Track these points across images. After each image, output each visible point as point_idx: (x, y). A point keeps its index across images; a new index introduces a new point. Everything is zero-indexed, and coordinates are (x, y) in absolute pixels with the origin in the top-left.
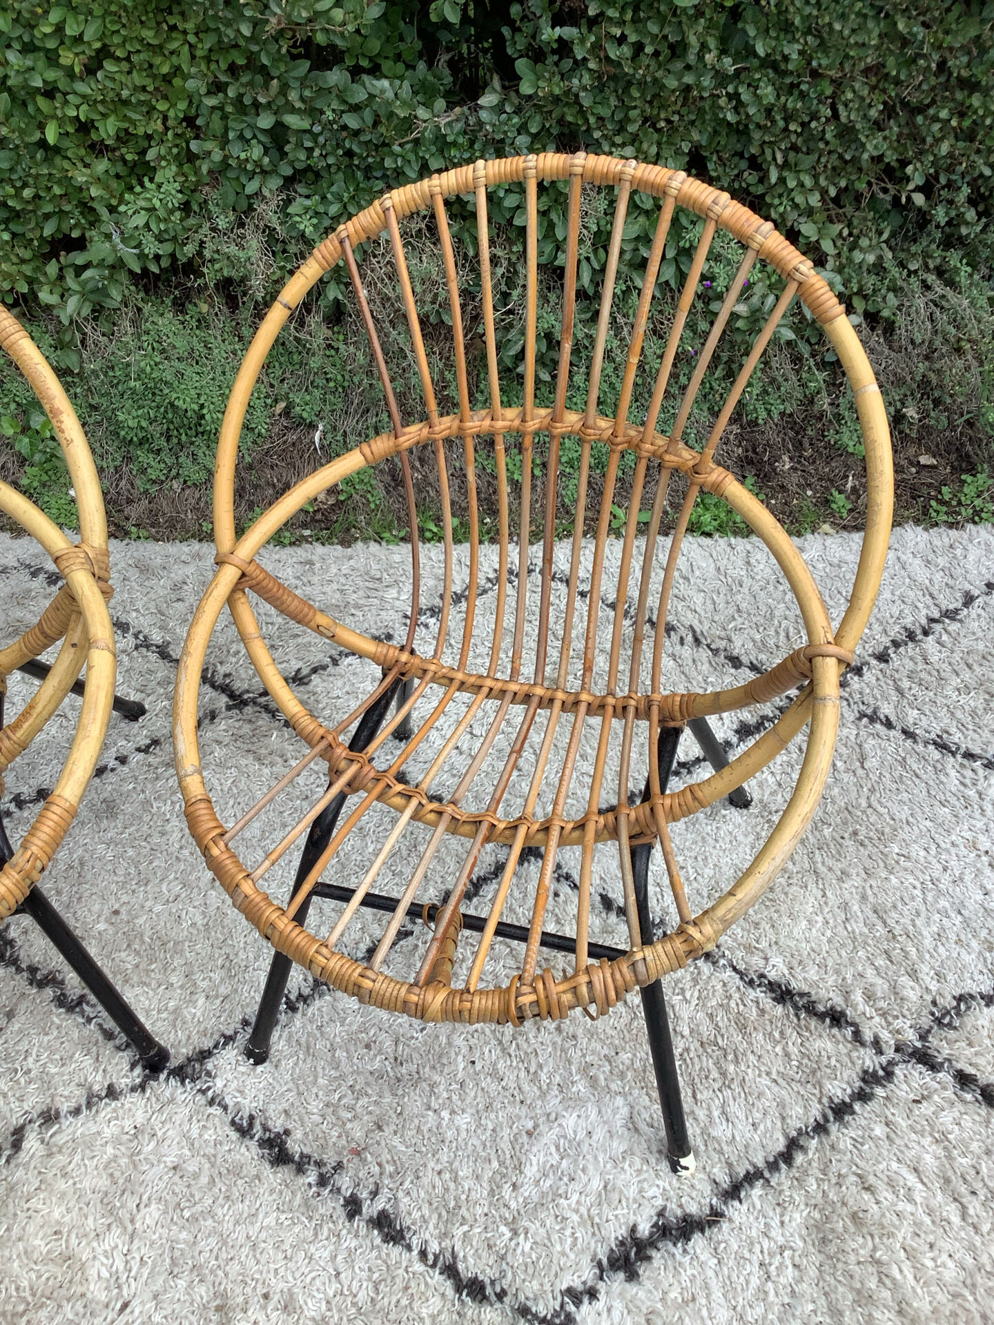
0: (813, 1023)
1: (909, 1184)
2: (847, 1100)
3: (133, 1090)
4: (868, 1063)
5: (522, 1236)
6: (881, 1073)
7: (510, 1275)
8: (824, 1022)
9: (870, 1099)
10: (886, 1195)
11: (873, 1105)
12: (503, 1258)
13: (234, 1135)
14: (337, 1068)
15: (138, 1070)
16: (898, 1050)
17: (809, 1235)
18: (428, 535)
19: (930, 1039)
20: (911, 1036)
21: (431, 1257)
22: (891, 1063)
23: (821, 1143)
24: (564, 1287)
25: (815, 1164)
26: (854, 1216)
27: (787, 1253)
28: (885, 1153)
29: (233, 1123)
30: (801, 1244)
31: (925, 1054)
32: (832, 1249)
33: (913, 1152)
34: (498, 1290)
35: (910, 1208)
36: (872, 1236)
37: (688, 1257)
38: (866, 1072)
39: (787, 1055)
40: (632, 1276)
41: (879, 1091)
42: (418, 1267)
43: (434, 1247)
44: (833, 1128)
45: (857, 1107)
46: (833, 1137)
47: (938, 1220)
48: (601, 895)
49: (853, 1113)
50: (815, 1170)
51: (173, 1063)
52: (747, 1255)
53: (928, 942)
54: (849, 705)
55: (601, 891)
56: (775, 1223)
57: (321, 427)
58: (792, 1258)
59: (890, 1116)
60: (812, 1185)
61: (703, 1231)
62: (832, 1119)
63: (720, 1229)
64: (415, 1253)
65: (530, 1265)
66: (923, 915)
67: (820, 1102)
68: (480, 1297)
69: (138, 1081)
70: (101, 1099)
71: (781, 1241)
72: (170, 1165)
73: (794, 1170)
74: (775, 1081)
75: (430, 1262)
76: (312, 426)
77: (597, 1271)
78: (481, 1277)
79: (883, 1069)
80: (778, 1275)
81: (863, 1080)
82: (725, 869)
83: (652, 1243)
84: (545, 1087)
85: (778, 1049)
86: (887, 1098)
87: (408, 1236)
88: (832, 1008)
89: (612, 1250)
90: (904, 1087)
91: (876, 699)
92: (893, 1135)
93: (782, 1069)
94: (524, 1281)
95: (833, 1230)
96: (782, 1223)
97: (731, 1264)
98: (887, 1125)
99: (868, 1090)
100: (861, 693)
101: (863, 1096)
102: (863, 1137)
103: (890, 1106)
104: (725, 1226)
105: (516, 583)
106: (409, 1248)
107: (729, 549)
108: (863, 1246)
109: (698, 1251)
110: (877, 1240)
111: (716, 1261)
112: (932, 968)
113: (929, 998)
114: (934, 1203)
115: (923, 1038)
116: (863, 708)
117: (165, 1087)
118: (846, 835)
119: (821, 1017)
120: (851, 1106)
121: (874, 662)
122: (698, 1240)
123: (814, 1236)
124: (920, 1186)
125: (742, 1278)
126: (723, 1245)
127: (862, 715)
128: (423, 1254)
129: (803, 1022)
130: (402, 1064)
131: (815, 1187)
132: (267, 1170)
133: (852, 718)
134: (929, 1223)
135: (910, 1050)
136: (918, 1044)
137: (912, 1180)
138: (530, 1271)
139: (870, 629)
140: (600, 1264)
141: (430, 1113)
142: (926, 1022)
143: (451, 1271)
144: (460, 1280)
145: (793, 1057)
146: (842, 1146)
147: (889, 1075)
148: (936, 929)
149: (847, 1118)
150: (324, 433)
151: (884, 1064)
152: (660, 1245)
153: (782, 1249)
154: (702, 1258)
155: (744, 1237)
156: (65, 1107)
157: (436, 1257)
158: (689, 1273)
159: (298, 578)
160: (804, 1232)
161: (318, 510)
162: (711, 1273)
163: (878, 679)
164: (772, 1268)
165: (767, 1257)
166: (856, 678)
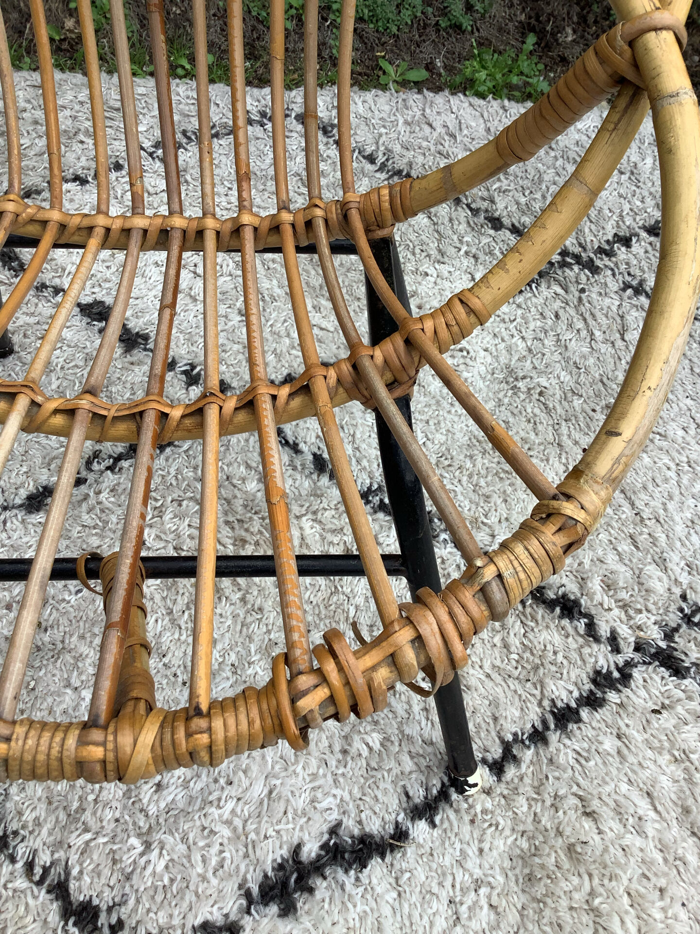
0: (540, 611)
1: (641, 812)
2: (573, 705)
4: (602, 662)
5: (156, 852)
6: (616, 674)
7: (132, 902)
8: (553, 611)
9: (601, 706)
10: (611, 824)
11: (604, 713)
12: (128, 878)
16: (638, 648)
17: (513, 868)
18: (180, 71)
19: (677, 639)
20: (655, 635)
21: (38, 871)
22: (629, 664)
23: (538, 754)
24: (198, 922)
25: (527, 780)
26: (570, 849)
27: (483, 891)
28: (614, 772)
30: (501, 879)
31: (670, 657)
32: (539, 890)
33: (647, 773)
34: (114, 920)
35: (639, 842)
36: (590, 876)
37: (361, 890)
38: (598, 673)
39: (506, 646)
40: (288, 910)
41: (612, 697)
42: (21, 883)
43: (44, 858)
44: (553, 737)
45: (584, 713)
46: (552, 748)
47: (671, 859)
48: (315, 455)
49: (579, 720)
50: (527, 789)
52: (435, 889)
53: (680, 529)
54: (614, 275)
55: (316, 450)
56: (473, 851)
58: (489, 897)
59: (624, 728)
60: (522, 805)
61: (383, 858)
62: (552, 726)
63: (404, 855)
64: (19, 865)
65: (160, 890)
66: (677, 498)
67: (540, 704)
68: (90, 927)
71: (478, 873)
73: (503, 786)
74: (488, 676)
75: (37, 878)
77: (244, 902)
78: (96, 902)
79: (619, 669)
80: (470, 918)
81: (594, 681)
82: (459, 435)
83: (317, 867)
84: (216, 667)
85: (497, 640)
86: (621, 705)
87: (13, 844)
88: (564, 596)
89: (266, 876)
90: (643, 693)
91: (644, 272)
92: (625, 751)
93: (498, 663)
94: (149, 911)
95: (543, 866)
96: (481, 851)
97: (414, 899)
98: (619, 737)
99: (599, 694)
100: (627, 264)
101: (593, 702)
102: (588, 751)
103: (624, 716)
104: (411, 851)
105: (269, 126)
106: (13, 859)
107: (501, 111)
108: (577, 889)
109: (375, 881)
110: (596, 881)
111: (395, 895)
112: (683, 558)
113: (678, 591)
114: (669, 837)
115: (669, 636)
116: (628, 279)
118: (598, 408)
119: (550, 605)
120: (578, 713)
121: (644, 234)
122: (376, 868)
123: (518, 871)
124: (652, 814)
125: (426, 918)
126: (407, 875)
127: (626, 286)
128: (30, 866)
129: (528, 610)
130: (46, 630)
131: (525, 808)
133: (616, 289)
134: (661, 861)
135: (653, 651)
136: (663, 645)
137: (643, 806)
138: (159, 898)
139: (643, 202)
140: (248, 895)
141: (68, 691)
142: (674, 619)
143: (60, 890)
144: (70, 903)
145: (513, 649)
146: (562, 760)
147: (626, 677)
148: (689, 516)
149: (571, 726)
151: (621, 663)
152: (328, 871)
153: (478, 884)
154: (379, 890)
155: (434, 866)
157: (46, 870)
158: (359, 908)
159: (29, 102)
160: (507, 864)
161: (65, 40)
162: (387, 911)
163: (646, 252)
164: (463, 910)
165: (458, 893)
166: (623, 249)
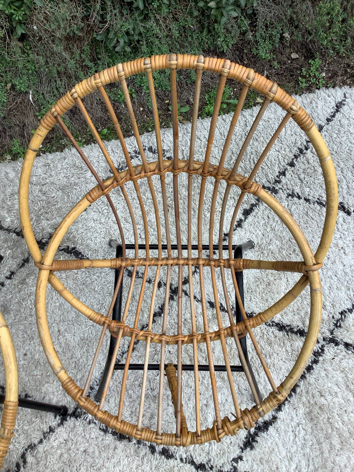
0: (294, 336)
1: (336, 391)
2: (311, 365)
3: (59, 425)
4: (315, 348)
5: (213, 445)
6: (320, 351)
7: (212, 460)
8: (297, 335)
9: (318, 362)
10: (329, 398)
11: (319, 365)
12: (208, 453)
13: (102, 433)
14: (130, 397)
15: (58, 417)
16: (324, 339)
17: (306, 417)
19: (334, 333)
20: (328, 335)
21: (184, 460)
22: (323, 346)
23: (304, 382)
24: (231, 459)
25: (304, 391)
26: (320, 408)
27: (300, 426)
28: (326, 381)
29: (100, 429)
30: (304, 421)
31: (334, 340)
32: (315, 422)
33: (335, 378)
34: (210, 466)
35: (337, 400)
36: (327, 413)
37: (269, 436)
38: (315, 352)
39: (287, 351)
40: (252, 448)
41: (321, 358)
42: (182, 464)
43: (184, 456)
44: (307, 376)
45: (314, 366)
46: (308, 380)
47: (346, 401)
48: (209, 302)
49: (313, 369)
50: (304, 394)
51: (70, 411)
52: (288, 430)
53: (327, 292)
54: (283, 191)
55: (208, 300)
56: (294, 416)
57: (31, 93)
58: (302, 427)
59: (326, 368)
60: (304, 399)
61: (271, 425)
62: (306, 373)
63: (277, 423)
64: (179, 459)
65: (218, 454)
66: (324, 280)
68: (204, 469)
69: (59, 421)
70: (49, 433)
71: (298, 421)
72: (82, 450)
73: (297, 395)
74: (284, 362)
75: (185, 462)
76: (27, 93)
77: (241, 450)
78: (203, 463)
79: (320, 349)
80: (299, 434)
81: (314, 355)
82: (251, 279)
83: (256, 434)
84: (207, 386)
85: (284, 350)
86: (324, 360)
87: (175, 455)
88: (299, 329)
89: (244, 442)
90: (328, 354)
91: (292, 186)
92: (328, 374)
93: (286, 357)
94: (218, 461)
95: (315, 415)
96: (297, 415)
97: (283, 434)
98: (325, 370)
99: (317, 359)
100: (286, 185)
101: (315, 362)
102: (318, 377)
103: (325, 363)
104: (279, 421)
106: (176, 459)
107: (223, 121)
108: (324, 418)
109: (272, 433)
110: (328, 414)
111: (278, 435)
112: (330, 302)
113: (331, 316)
114: (344, 395)
115: (332, 333)
116: (288, 191)
117: (70, 422)
118: (291, 253)
119: (296, 333)
120: (312, 367)
121: (289, 168)
122: (271, 428)
123: (308, 418)
124: (339, 390)
125: (287, 438)
126: (279, 428)
127: (289, 195)
128: (181, 460)
129: (290, 337)
130: (154, 390)
131: (305, 400)
132: (118, 443)
133: (285, 198)
134: (344, 402)
135: (328, 340)
136: (331, 337)
137: (336, 388)
138: (219, 457)
139: (285, 151)
140: (241, 448)
141: (170, 407)
142: (332, 327)
143: (192, 463)
144: (196, 465)
145: (289, 351)
146: (311, 382)
147: (323, 350)
148: (329, 285)
149: (312, 371)
150: (33, 95)
151: (321, 347)
152: (259, 434)
153: (298, 425)
154: (273, 435)
155: (285, 424)
156: (36, 442)
157: (186, 459)
158: (270, 441)
160: (304, 416)
162: (277, 439)
163: (292, 176)
164: (297, 433)
165: (294, 428)
166: (283, 177)
